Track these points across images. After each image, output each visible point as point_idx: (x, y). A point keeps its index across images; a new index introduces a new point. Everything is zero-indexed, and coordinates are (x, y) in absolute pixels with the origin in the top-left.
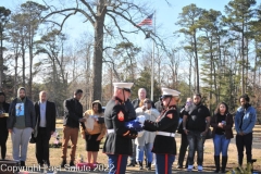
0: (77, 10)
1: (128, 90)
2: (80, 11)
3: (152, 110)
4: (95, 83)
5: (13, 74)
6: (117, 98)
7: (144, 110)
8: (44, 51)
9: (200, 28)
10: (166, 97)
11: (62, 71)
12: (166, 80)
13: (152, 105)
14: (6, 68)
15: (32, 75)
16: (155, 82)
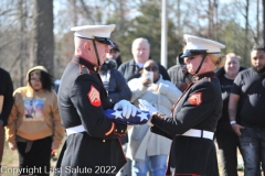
1: (105, 41)
3: (162, 84)
4: (39, 30)
6: (82, 61)
7: (146, 84)
10: (193, 54)
12: (193, 19)
13: (161, 73)
16: (170, 26)
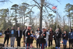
0: (35, 5)
2: (36, 5)
5: (19, 23)
8: (28, 16)
9: (71, 10)
11: (33, 22)
14: (17, 21)
15: (24, 23)
